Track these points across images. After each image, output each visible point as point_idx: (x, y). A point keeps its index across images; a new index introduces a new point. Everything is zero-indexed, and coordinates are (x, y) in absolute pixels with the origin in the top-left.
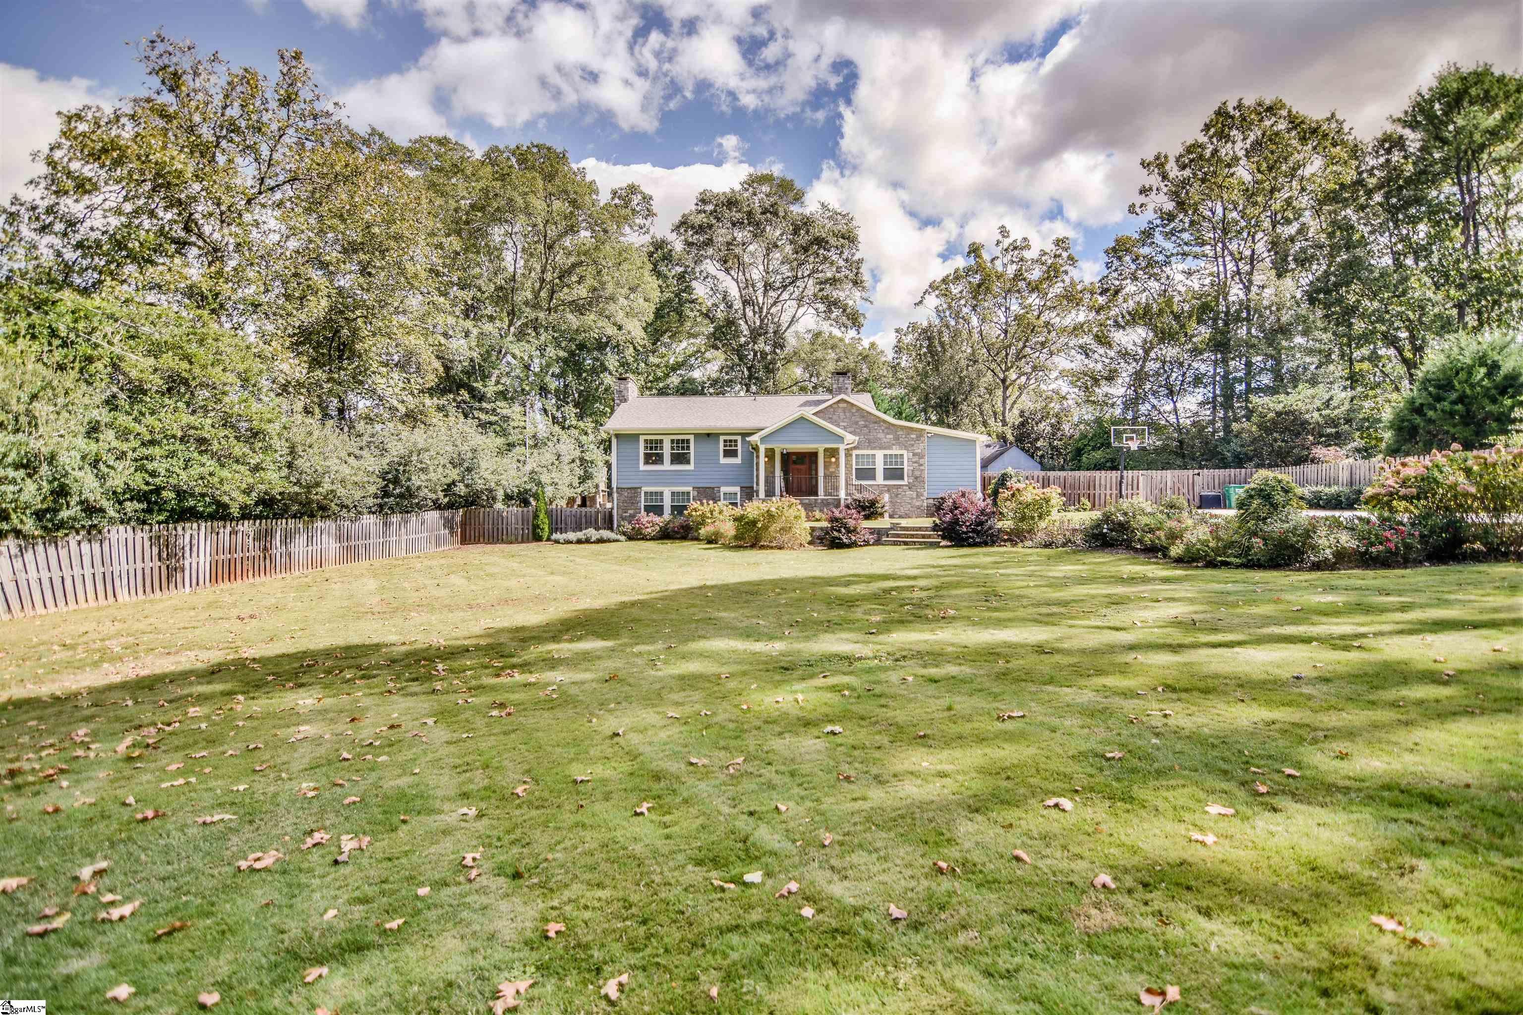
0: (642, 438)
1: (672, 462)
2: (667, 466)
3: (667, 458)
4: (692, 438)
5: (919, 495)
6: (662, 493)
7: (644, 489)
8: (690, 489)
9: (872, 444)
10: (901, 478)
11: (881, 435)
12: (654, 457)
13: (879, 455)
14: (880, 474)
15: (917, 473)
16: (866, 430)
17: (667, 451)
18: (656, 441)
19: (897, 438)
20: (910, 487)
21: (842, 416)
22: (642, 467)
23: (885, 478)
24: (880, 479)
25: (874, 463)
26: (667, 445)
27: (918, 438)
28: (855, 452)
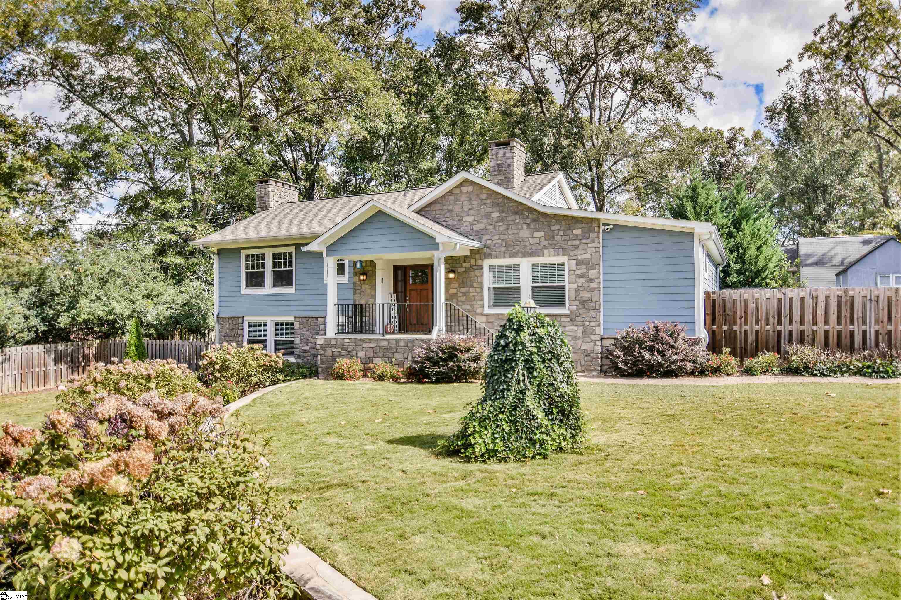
0: (243, 254)
1: (274, 285)
2: (269, 288)
3: (269, 278)
4: (293, 249)
5: (590, 333)
6: (265, 324)
7: (248, 319)
8: (291, 319)
9: (513, 248)
10: (562, 304)
11: (525, 233)
12: (255, 279)
13: (525, 265)
14: (526, 296)
15: (585, 295)
16: (502, 227)
17: (269, 269)
18: (258, 256)
19: (550, 237)
20: (572, 318)
21: (467, 207)
22: (244, 291)
25: (517, 279)
26: (269, 262)
27: (586, 235)
28: (487, 263)
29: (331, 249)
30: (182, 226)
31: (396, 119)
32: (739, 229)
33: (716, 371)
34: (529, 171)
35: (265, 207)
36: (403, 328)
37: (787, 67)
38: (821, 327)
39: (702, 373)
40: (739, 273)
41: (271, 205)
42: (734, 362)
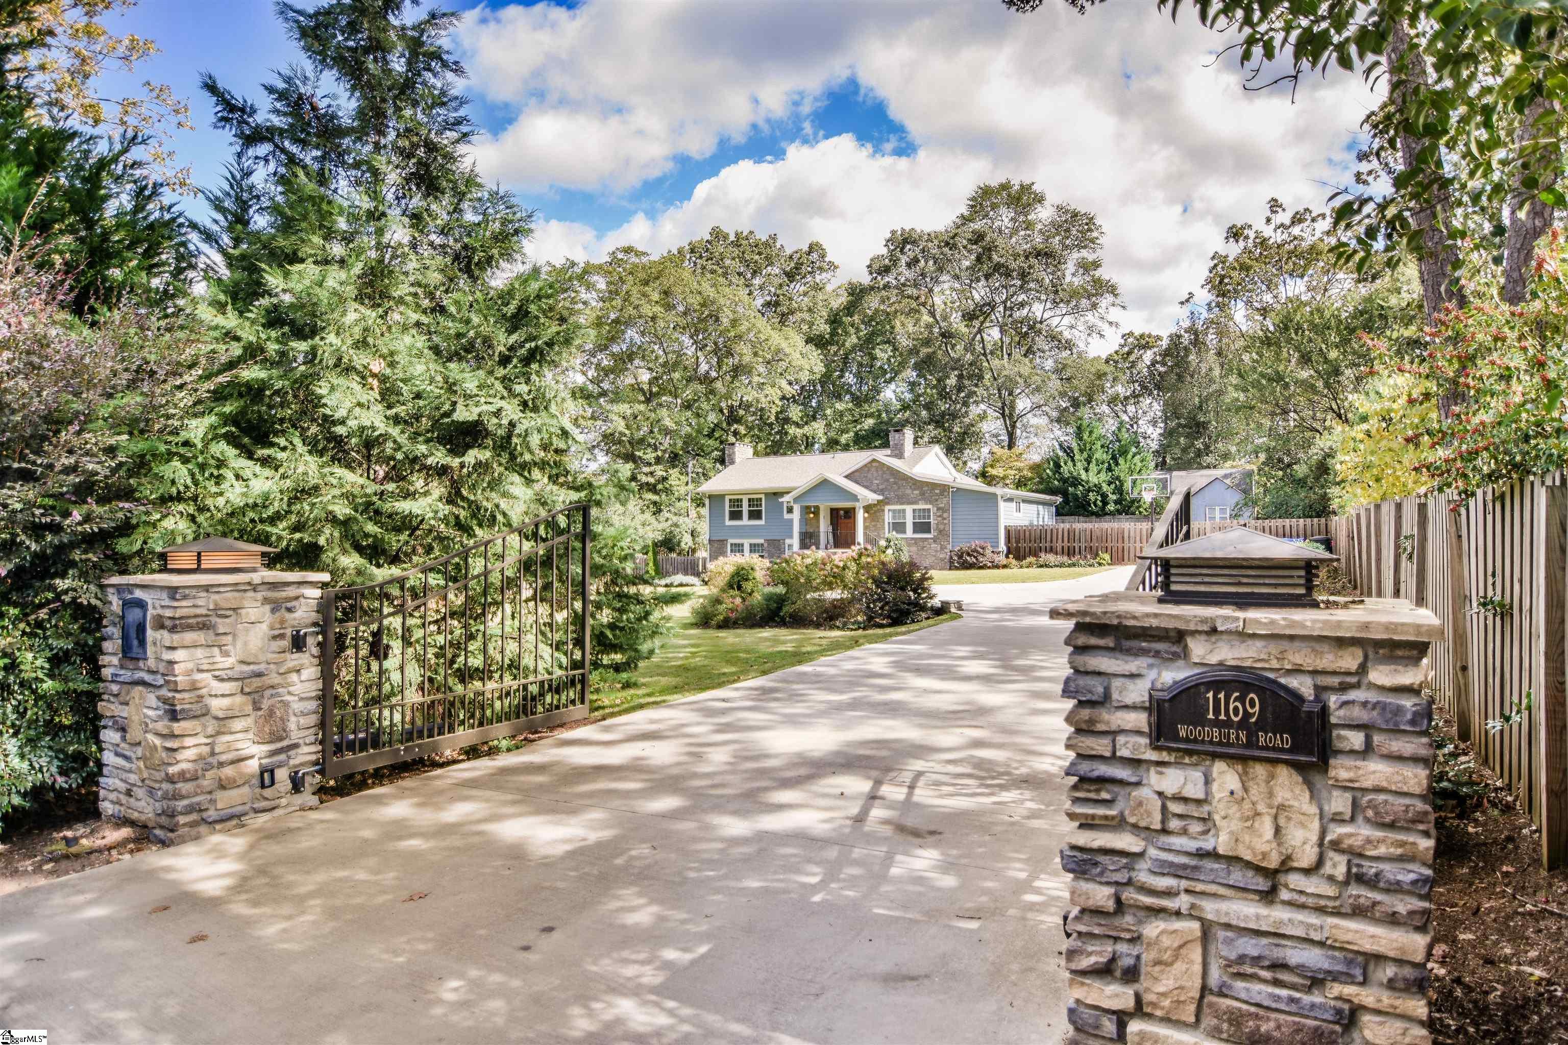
0: (727, 498)
1: (749, 519)
2: (745, 521)
3: (745, 514)
4: (763, 497)
5: (943, 548)
7: (730, 541)
8: (761, 541)
9: (902, 499)
10: (929, 531)
11: (909, 491)
12: (736, 515)
13: (909, 509)
14: (909, 527)
15: (941, 527)
16: (895, 488)
17: (745, 509)
18: (738, 500)
19: (922, 494)
20: (935, 540)
21: (875, 475)
22: (728, 523)
23: (915, 532)
24: (909, 533)
25: (904, 518)
26: (745, 504)
27: (942, 494)
28: (887, 508)
29: (796, 500)
30: (659, 471)
31: (816, 369)
32: (1117, 464)
33: (1005, 566)
34: (916, 443)
35: (732, 462)
36: (837, 545)
37: (1187, 301)
38: (1059, 546)
39: (997, 567)
40: (1116, 502)
41: (737, 460)
42: (1014, 562)
